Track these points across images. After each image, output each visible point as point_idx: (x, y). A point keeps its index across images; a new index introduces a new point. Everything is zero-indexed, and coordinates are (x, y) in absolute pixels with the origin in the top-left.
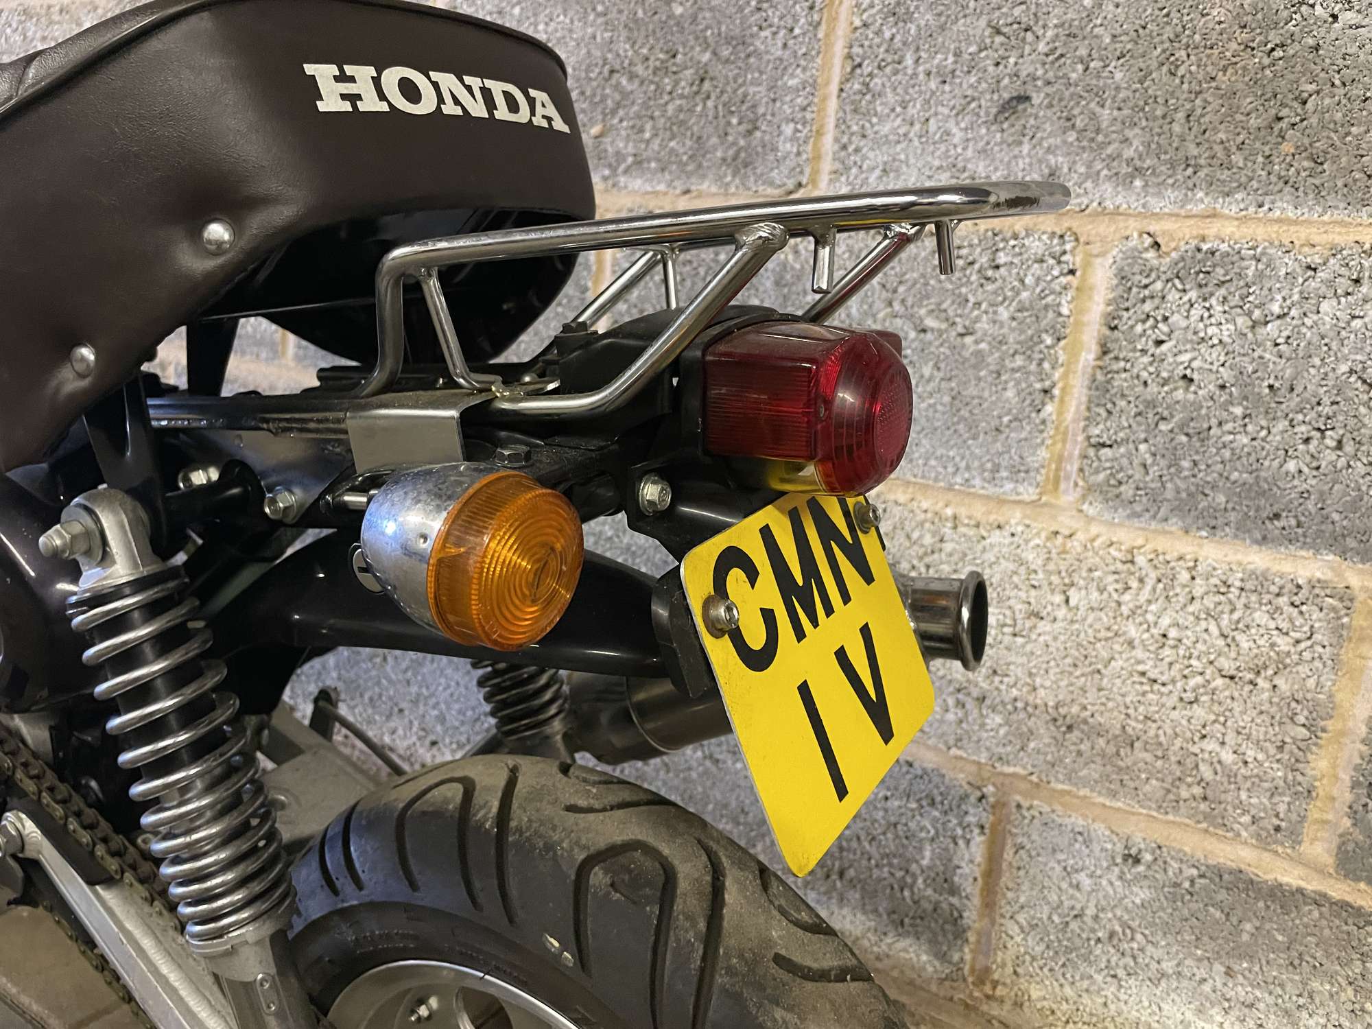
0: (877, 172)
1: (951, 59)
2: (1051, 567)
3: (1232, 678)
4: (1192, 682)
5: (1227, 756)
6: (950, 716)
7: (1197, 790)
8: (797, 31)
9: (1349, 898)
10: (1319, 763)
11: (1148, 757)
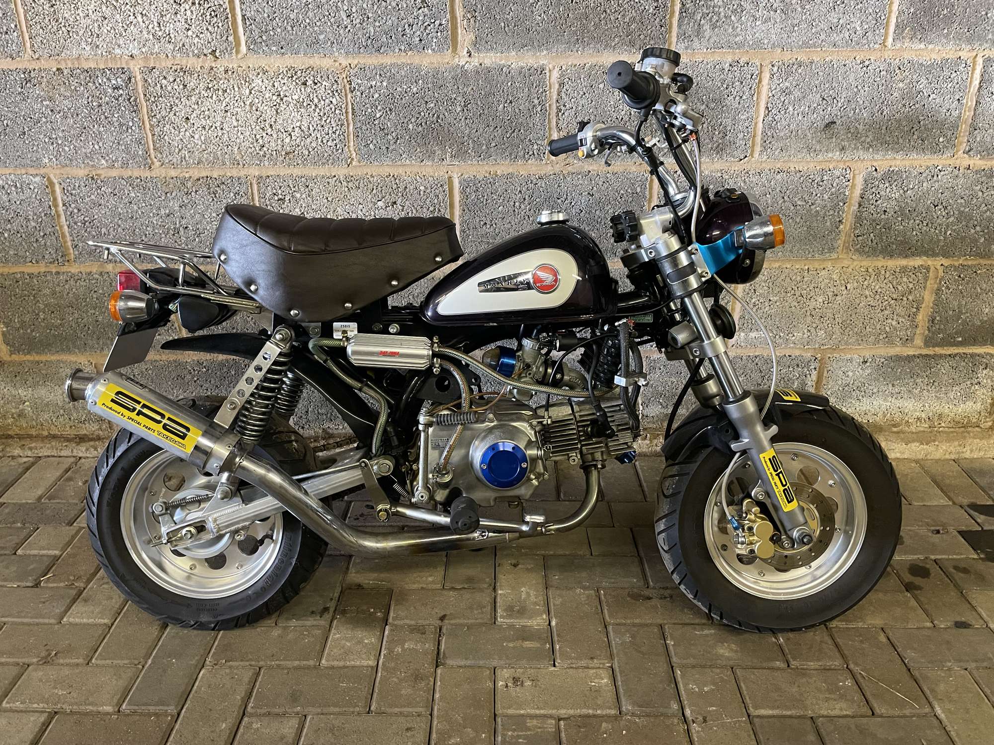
0: (778, 150)
1: (807, 109)
2: (842, 278)
3: (896, 300)
4: (884, 304)
5: (894, 323)
6: (806, 336)
7: (885, 336)
8: (744, 97)
9: (928, 353)
10: (920, 317)
11: (870, 330)
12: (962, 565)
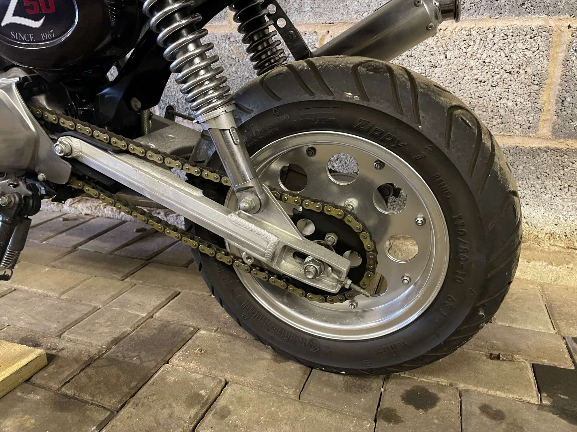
2: (439, 44)
3: (510, 73)
4: (495, 78)
5: (510, 104)
7: (499, 120)
9: (558, 146)
10: (544, 97)
12: (496, 407)
